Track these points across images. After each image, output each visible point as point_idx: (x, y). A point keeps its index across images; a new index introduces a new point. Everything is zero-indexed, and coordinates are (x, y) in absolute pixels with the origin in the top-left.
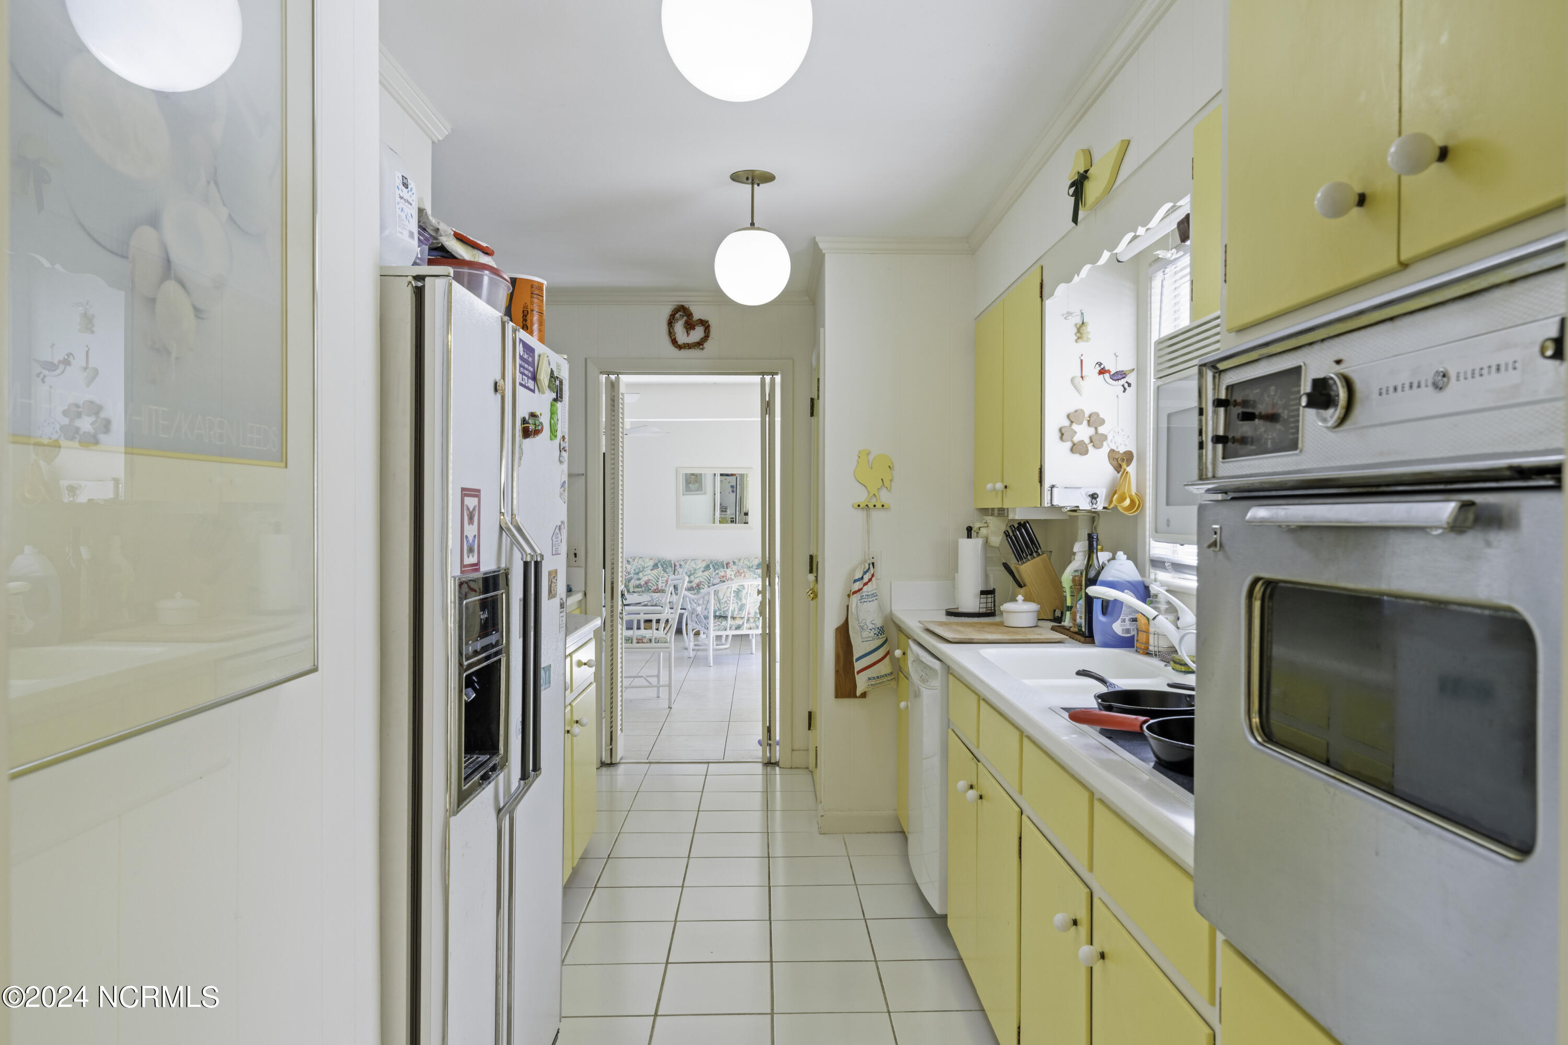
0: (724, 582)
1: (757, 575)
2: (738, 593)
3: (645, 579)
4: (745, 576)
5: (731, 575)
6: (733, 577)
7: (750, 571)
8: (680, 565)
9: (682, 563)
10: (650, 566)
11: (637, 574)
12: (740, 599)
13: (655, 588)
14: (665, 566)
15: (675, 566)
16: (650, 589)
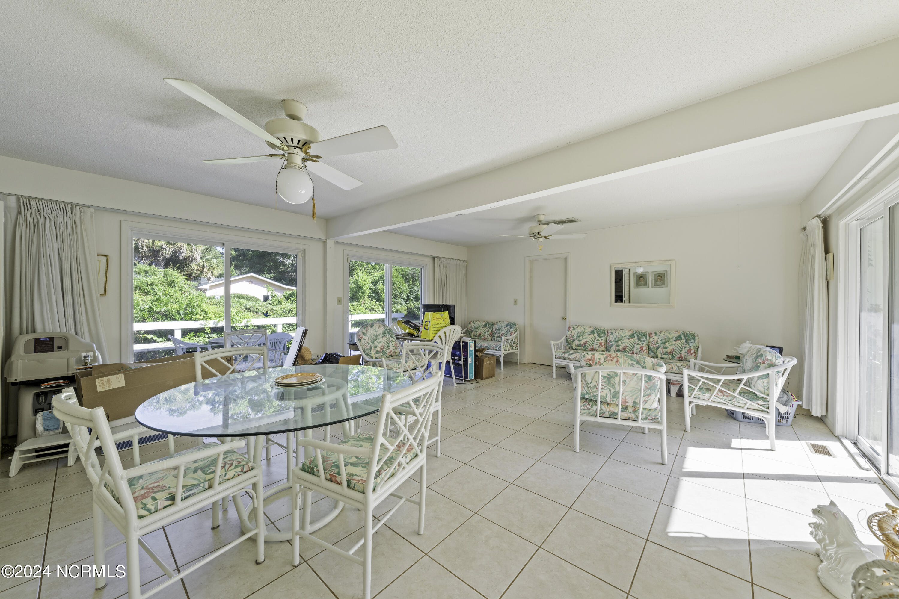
0: (591, 365)
1: (634, 361)
2: (609, 379)
3: (584, 340)
4: (617, 362)
5: (600, 359)
6: (602, 361)
7: (626, 355)
8: (611, 333)
9: (613, 331)
10: (588, 332)
11: (579, 337)
12: (613, 386)
13: (591, 347)
14: (599, 333)
15: (608, 333)
16: (587, 348)
